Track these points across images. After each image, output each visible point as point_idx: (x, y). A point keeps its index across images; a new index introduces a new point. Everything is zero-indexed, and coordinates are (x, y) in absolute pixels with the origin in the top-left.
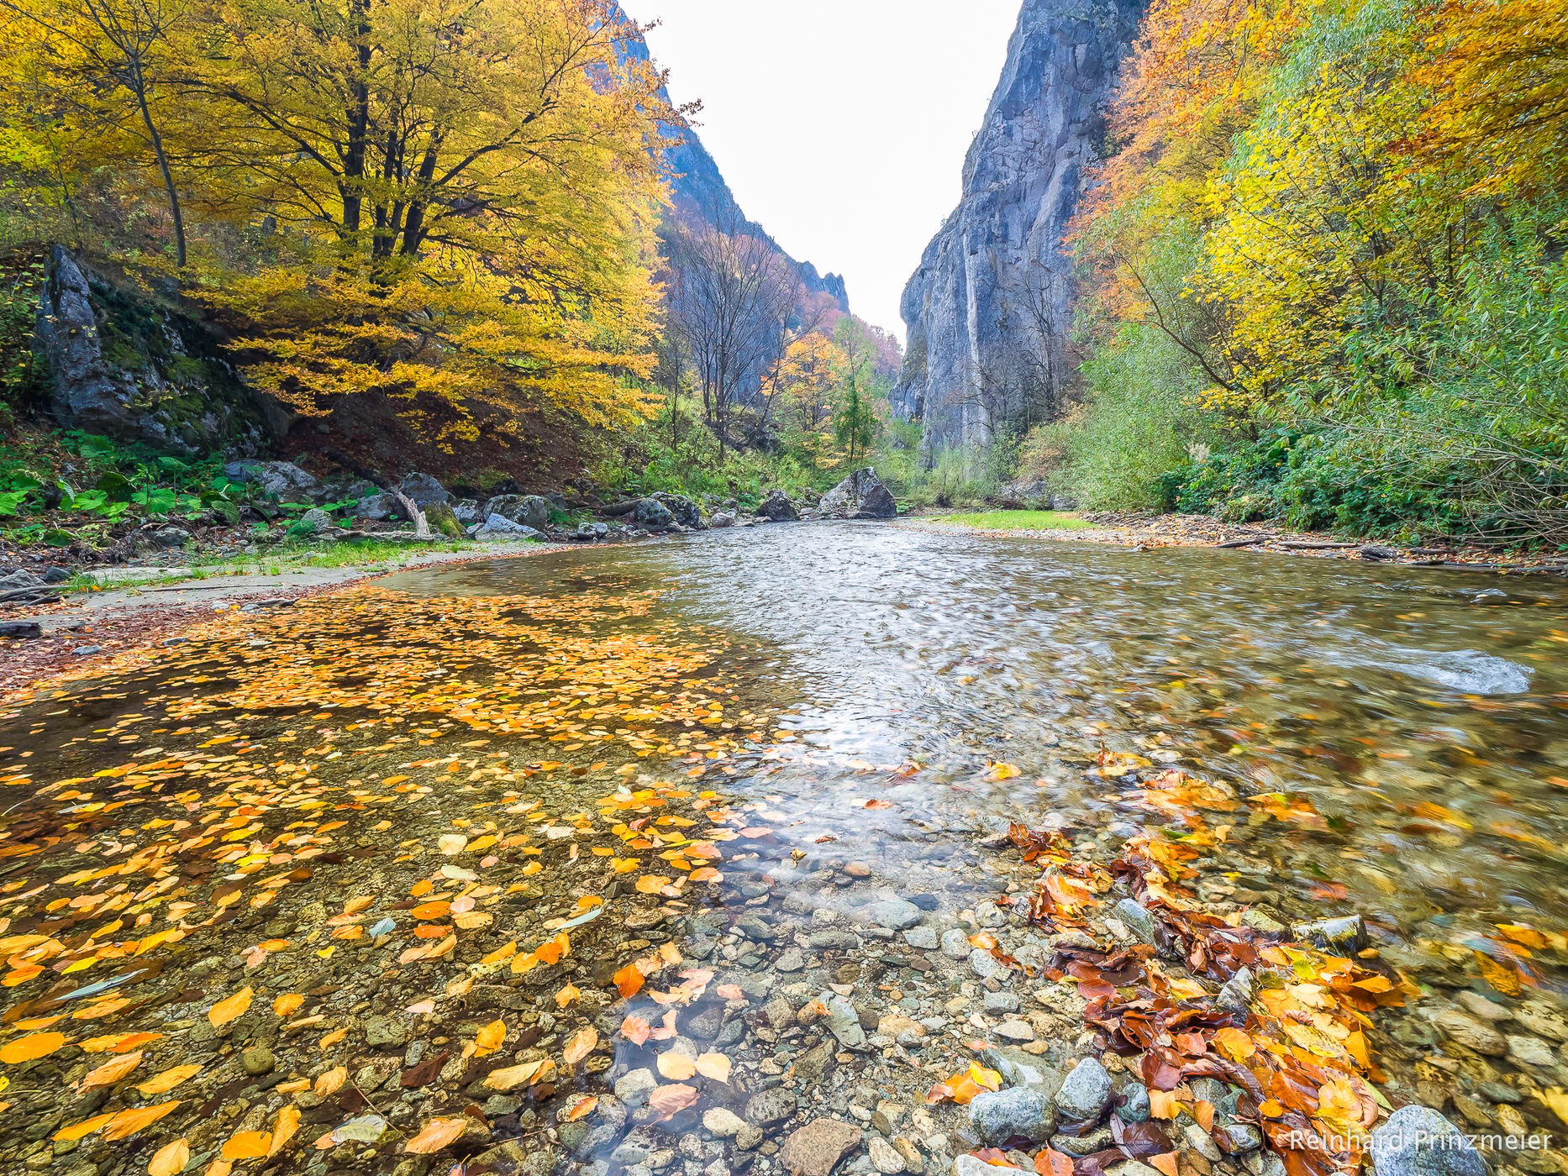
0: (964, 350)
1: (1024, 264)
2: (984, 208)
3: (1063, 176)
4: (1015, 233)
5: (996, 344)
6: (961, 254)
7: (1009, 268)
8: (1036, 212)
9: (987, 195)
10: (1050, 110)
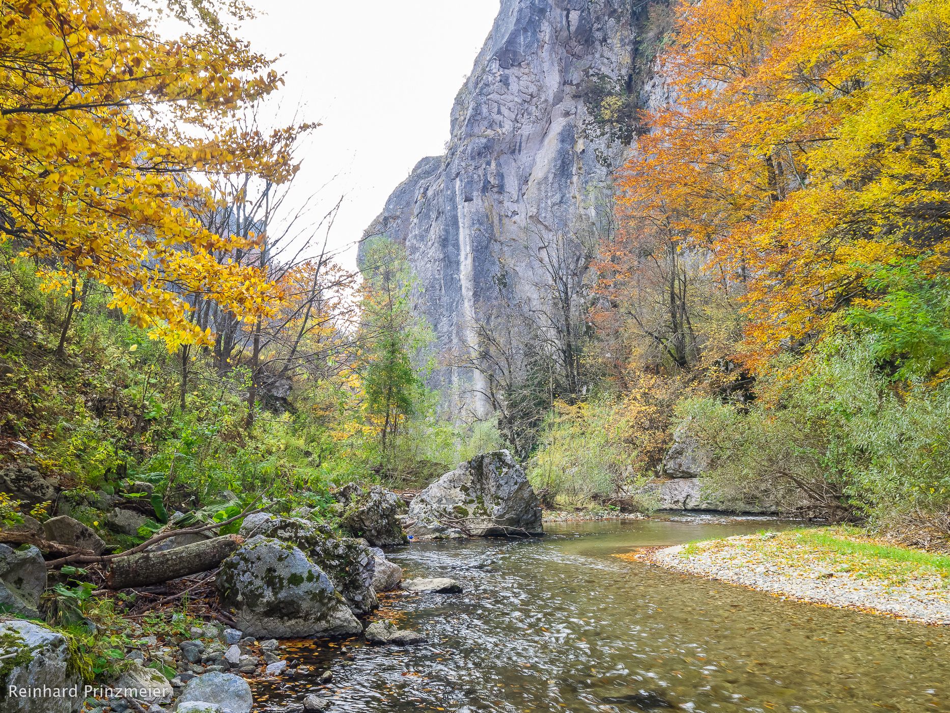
0: (454, 307)
1: (521, 219)
2: (479, 154)
3: (561, 134)
4: (512, 185)
5: (495, 303)
6: (452, 199)
7: (505, 220)
8: (532, 166)
9: (484, 141)
10: (546, 66)
